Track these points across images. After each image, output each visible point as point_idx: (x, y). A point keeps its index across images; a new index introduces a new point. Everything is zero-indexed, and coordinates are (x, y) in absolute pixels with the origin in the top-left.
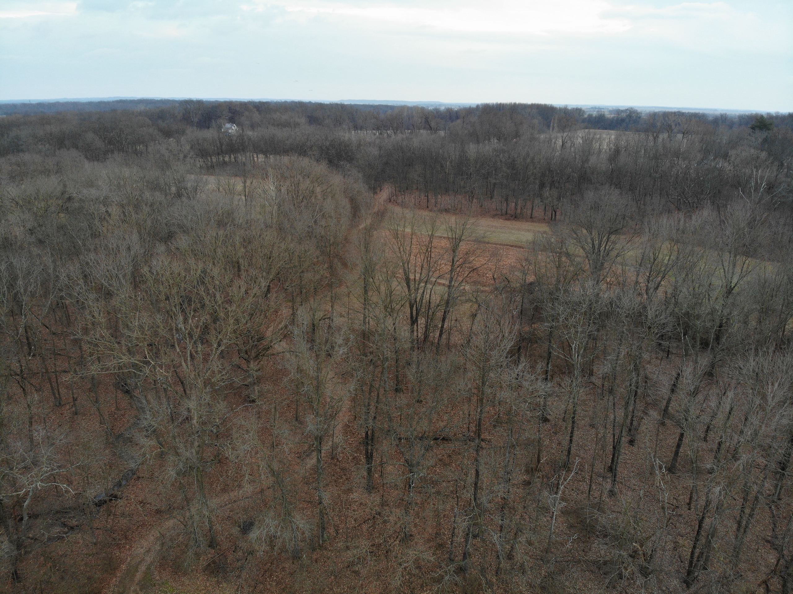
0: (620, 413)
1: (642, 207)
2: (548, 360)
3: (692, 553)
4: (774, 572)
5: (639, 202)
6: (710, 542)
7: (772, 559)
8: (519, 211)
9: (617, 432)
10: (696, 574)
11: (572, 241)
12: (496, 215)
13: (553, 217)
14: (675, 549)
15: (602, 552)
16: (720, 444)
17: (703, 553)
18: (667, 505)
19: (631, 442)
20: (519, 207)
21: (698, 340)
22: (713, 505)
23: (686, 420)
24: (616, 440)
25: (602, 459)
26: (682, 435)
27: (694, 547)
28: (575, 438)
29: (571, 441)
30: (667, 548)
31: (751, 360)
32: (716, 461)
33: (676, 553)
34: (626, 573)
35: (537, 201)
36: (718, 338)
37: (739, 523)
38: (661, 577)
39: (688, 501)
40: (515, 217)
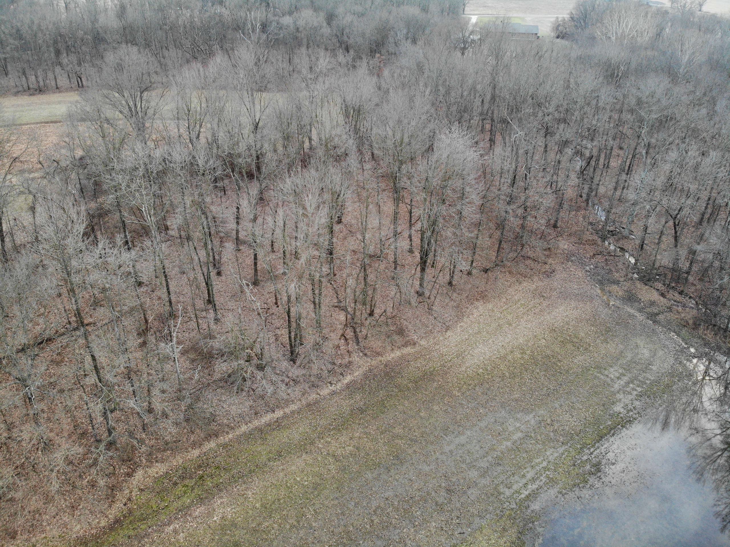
0: (202, 253)
1: (162, 60)
2: (124, 228)
3: (290, 337)
4: (346, 325)
5: (158, 56)
6: (299, 324)
7: (342, 317)
8: (41, 83)
9: (205, 270)
10: (297, 351)
11: (107, 107)
12: (18, 92)
13: (80, 84)
14: (277, 340)
15: (224, 369)
16: (284, 252)
17: (297, 335)
18: (261, 311)
19: (219, 274)
20: (40, 79)
21: (244, 174)
22: (293, 298)
23: (255, 242)
24: (206, 277)
25: (200, 296)
26: (255, 255)
27: (290, 333)
28: (171, 289)
29: (169, 293)
30: (271, 342)
31: (288, 180)
32: (285, 266)
33: (279, 342)
34: (247, 376)
35: (58, 69)
36: (259, 168)
37: (314, 303)
38: (274, 365)
39: (275, 301)
40: (40, 90)
